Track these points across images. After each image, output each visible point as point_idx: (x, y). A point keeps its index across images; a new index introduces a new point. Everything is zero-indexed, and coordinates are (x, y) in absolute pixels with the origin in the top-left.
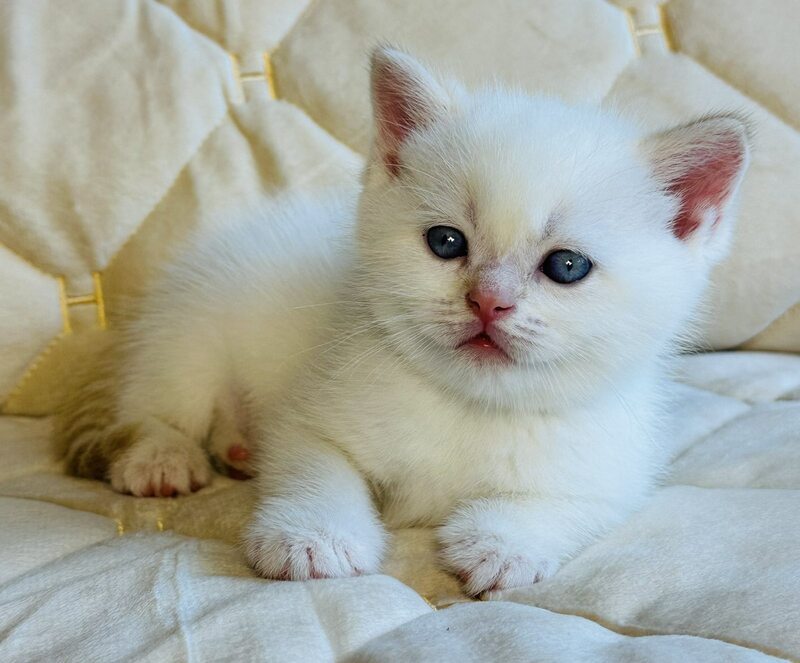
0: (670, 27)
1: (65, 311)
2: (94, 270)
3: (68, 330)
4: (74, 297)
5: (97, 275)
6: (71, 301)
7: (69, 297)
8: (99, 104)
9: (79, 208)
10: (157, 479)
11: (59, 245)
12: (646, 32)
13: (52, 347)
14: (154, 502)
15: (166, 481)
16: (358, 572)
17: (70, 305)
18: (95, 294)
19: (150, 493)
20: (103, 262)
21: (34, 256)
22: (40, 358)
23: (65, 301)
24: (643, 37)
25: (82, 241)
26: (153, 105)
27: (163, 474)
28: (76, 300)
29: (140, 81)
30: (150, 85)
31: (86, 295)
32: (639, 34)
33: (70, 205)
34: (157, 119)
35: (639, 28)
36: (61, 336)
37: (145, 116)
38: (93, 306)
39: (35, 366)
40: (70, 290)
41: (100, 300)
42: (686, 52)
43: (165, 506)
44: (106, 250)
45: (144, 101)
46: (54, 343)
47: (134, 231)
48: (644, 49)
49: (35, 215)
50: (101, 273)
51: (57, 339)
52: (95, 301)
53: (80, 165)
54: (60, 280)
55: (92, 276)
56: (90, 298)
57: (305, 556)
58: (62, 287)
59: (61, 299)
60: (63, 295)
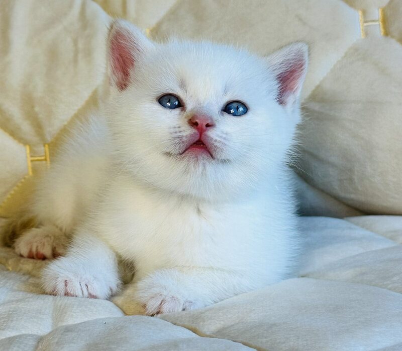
0: (385, 21)
1: (30, 164)
2: (44, 143)
3: (31, 173)
4: (35, 156)
5: (47, 146)
6: (33, 158)
7: (32, 156)
8: (53, 54)
9: (37, 109)
10: (34, 250)
11: (26, 128)
12: (370, 23)
13: (22, 182)
14: (31, 260)
15: (39, 250)
16: (92, 296)
17: (32, 161)
18: (45, 156)
19: (31, 256)
20: (49, 138)
21: (14, 133)
22: (15, 188)
23: (30, 159)
24: (367, 26)
25: (38, 127)
26: (80, 55)
27: (37, 247)
28: (36, 158)
29: (75, 42)
30: (81, 45)
31: (41, 156)
32: (365, 24)
33: (33, 107)
35: (366, 22)
36: (26, 177)
37: (75, 61)
38: (44, 162)
39: (12, 192)
40: (33, 153)
41: (48, 159)
42: (393, 37)
43: (36, 263)
44: (51, 132)
46: (23, 180)
47: (66, 123)
48: (367, 33)
49: (15, 111)
50: (49, 145)
51: (25, 178)
52: (46, 160)
53: (39, 87)
54: (28, 147)
55: (44, 146)
56: (43, 158)
57: (64, 284)
58: (28, 151)
59: (27, 157)
60: (29, 156)
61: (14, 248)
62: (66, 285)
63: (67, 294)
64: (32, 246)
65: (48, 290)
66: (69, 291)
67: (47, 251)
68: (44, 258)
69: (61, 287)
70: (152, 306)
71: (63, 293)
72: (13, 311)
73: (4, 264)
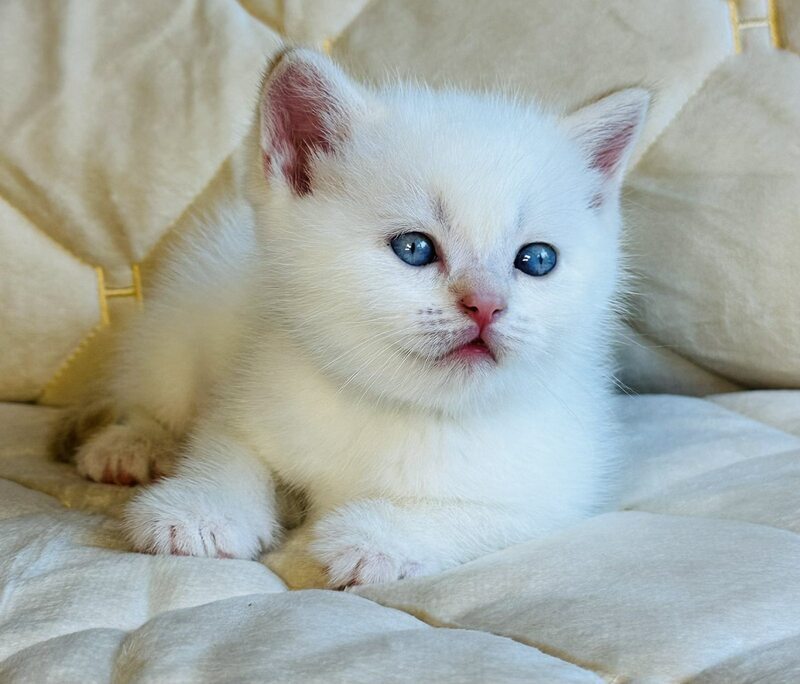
0: (780, 21)
1: (105, 302)
2: (132, 262)
3: (106, 321)
4: (113, 289)
5: (136, 268)
6: (110, 292)
7: (108, 289)
8: (145, 92)
9: (115, 197)
10: (114, 466)
11: (95, 234)
12: (750, 25)
13: (89, 339)
14: (109, 488)
15: (124, 468)
16: (223, 555)
17: (109, 297)
18: (134, 287)
19: (108, 480)
20: (141, 254)
21: (71, 243)
22: (78, 350)
23: (104, 293)
24: (745, 30)
25: (119, 231)
26: (197, 95)
27: (120, 461)
28: (115, 292)
29: (187, 67)
30: (197, 73)
31: (126, 288)
32: (742, 27)
33: (107, 193)
34: (200, 108)
35: (742, 21)
36: (98, 328)
37: (188, 103)
38: (131, 300)
39: (72, 357)
40: (109, 281)
41: (139, 293)
42: (794, 50)
43: (117, 492)
44: (143, 241)
45: (189, 89)
46: (92, 335)
47: (172, 223)
48: (745, 44)
49: (72, 201)
50: (140, 265)
51: (94, 331)
52: (134, 294)
53: (120, 157)
54: (99, 271)
55: (132, 268)
56: (130, 291)
57: (168, 532)
58: (101, 278)
59: (99, 290)
60: (102, 286)
61: (74, 464)
62: (173, 535)
63: (175, 552)
64: (109, 459)
65: (140, 543)
66: (179, 546)
67: (138, 469)
68: (132, 482)
69: (163, 538)
70: (341, 570)
71: (167, 549)
72: (73, 585)
73: (56, 496)
